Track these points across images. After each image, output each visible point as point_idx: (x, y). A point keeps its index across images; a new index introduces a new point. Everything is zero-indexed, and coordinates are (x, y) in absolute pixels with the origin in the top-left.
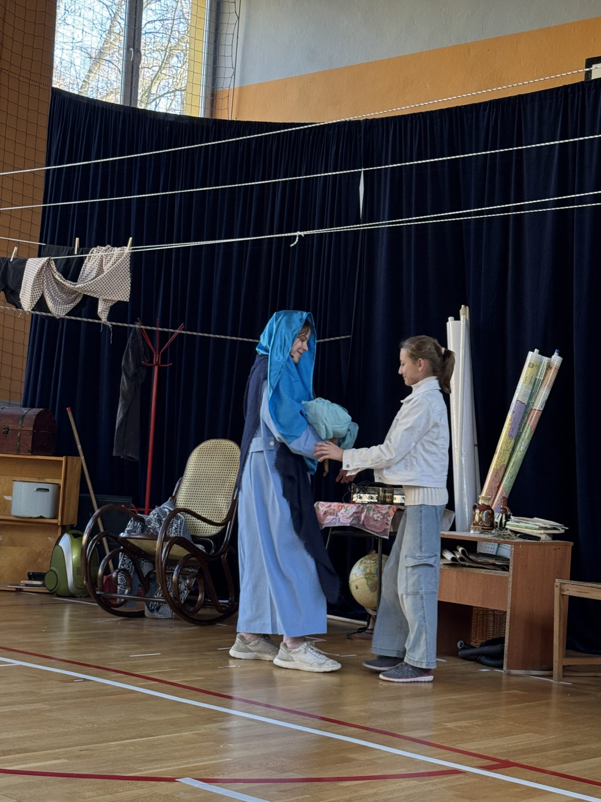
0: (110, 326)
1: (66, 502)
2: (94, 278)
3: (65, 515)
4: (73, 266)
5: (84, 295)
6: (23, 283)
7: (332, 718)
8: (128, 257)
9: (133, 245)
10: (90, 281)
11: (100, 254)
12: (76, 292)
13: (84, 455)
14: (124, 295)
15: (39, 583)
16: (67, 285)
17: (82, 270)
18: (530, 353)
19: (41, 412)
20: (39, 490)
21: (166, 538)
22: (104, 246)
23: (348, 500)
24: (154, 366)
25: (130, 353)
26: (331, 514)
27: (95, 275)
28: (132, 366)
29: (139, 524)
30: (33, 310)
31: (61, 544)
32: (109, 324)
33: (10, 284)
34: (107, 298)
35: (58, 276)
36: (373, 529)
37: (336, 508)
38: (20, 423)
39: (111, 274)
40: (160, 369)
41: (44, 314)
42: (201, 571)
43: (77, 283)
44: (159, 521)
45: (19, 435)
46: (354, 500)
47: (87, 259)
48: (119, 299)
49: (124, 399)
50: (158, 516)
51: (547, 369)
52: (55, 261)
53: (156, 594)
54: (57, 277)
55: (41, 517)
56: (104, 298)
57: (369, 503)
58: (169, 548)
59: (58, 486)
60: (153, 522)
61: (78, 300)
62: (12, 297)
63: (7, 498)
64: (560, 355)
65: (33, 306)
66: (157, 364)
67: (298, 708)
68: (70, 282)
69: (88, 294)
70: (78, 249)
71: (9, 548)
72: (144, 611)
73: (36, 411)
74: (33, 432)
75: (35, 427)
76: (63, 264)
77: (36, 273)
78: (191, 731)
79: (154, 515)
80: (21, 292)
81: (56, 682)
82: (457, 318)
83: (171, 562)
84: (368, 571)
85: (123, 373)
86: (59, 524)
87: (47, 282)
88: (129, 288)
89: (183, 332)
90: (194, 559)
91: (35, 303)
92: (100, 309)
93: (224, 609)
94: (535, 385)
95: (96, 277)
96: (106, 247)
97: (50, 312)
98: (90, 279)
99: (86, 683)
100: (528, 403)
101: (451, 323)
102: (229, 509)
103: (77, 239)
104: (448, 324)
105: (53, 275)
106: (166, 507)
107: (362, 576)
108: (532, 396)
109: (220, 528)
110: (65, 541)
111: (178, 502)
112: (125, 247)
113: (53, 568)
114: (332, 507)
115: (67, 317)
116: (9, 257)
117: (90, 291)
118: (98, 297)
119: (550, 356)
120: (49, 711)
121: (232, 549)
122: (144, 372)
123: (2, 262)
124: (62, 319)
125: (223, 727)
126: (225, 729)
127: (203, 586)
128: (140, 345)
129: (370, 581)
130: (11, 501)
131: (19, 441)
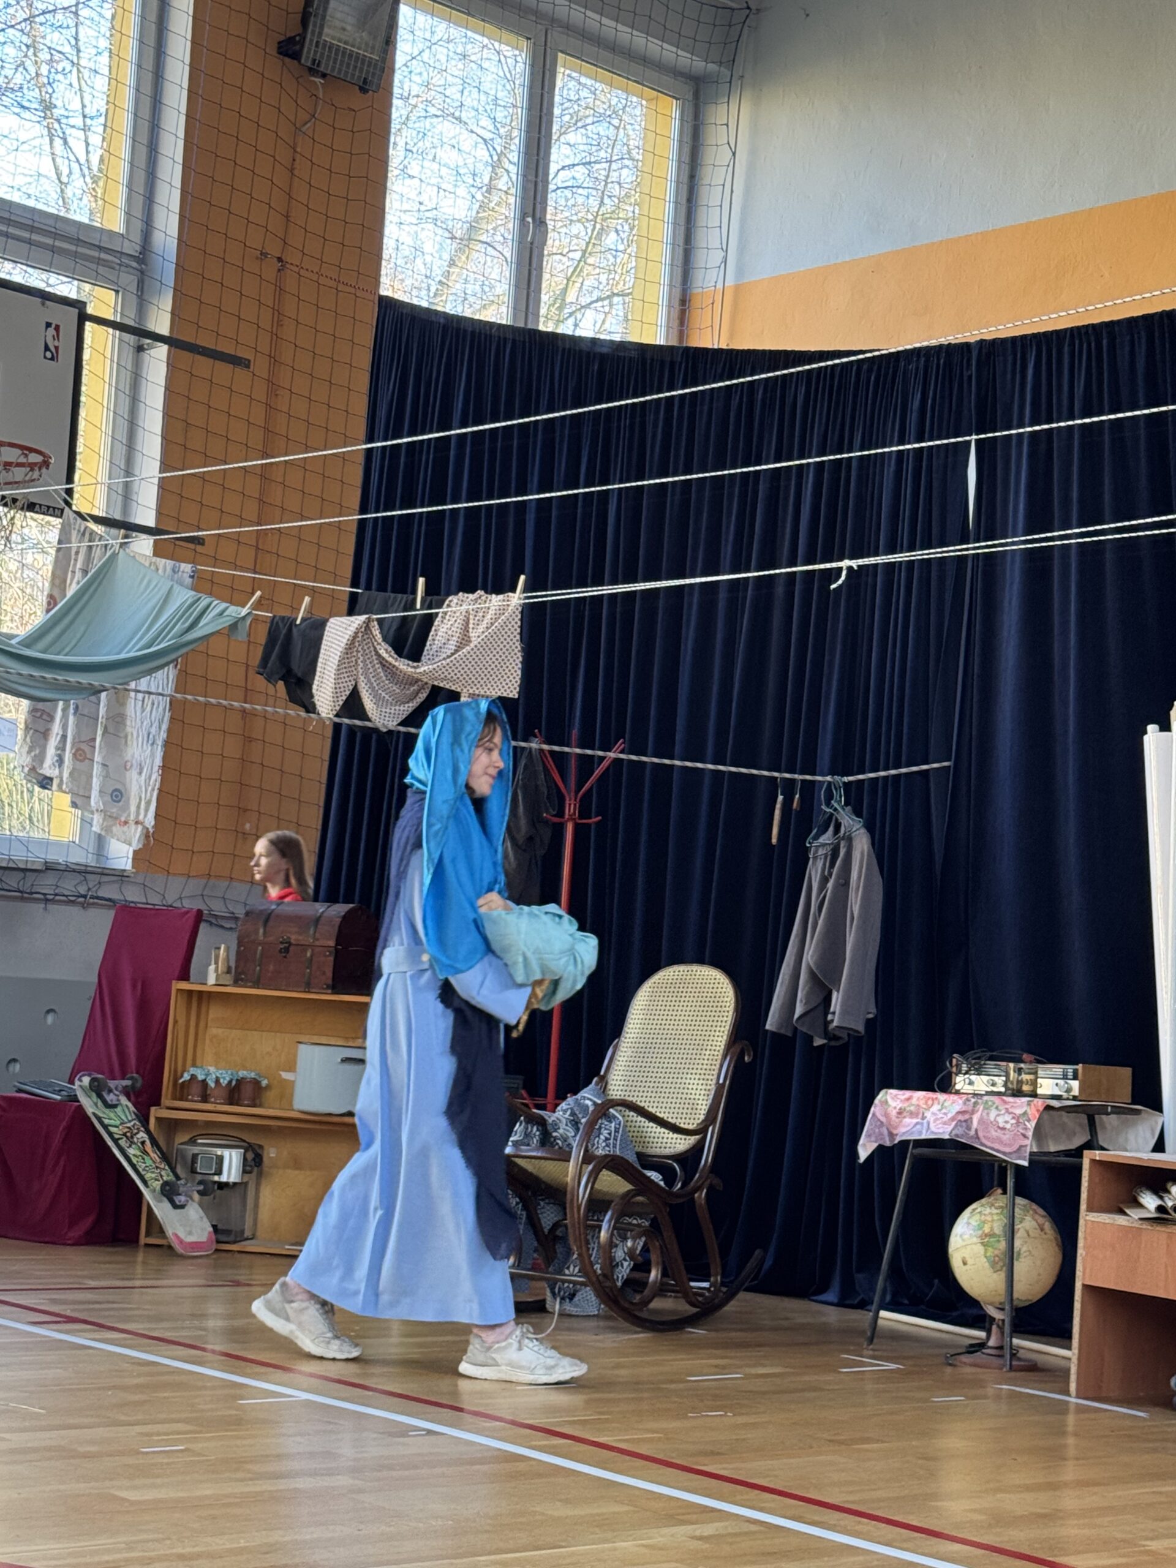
2: (453, 654)
4: (413, 632)
5: (433, 686)
6: (319, 665)
7: (914, 1523)
8: (517, 613)
9: (525, 591)
10: (444, 659)
11: (465, 607)
12: (417, 681)
14: (510, 686)
16: (401, 667)
17: (430, 638)
19: (349, 912)
20: (345, 1060)
21: (588, 1158)
22: (473, 591)
23: (946, 1086)
24: (567, 822)
25: (520, 798)
26: (912, 1114)
27: (454, 648)
28: (522, 821)
29: (535, 1129)
30: (337, 716)
33: (294, 666)
34: (477, 692)
35: (385, 651)
36: (996, 1146)
37: (922, 1103)
38: (312, 931)
39: (486, 645)
40: (577, 828)
41: (358, 722)
42: (654, 1223)
43: (420, 664)
44: (575, 1124)
45: (309, 954)
46: (958, 1087)
47: (439, 619)
48: (499, 694)
50: (573, 1114)
52: (380, 622)
53: (568, 1268)
54: (382, 652)
56: (471, 691)
57: (988, 1093)
58: (594, 1175)
60: (562, 1126)
61: (423, 696)
62: (299, 692)
63: (285, 1075)
65: (338, 708)
66: (571, 819)
67: (848, 1502)
68: (407, 661)
69: (441, 685)
70: (422, 598)
71: (289, 1171)
72: (544, 1301)
73: (340, 909)
74: (337, 951)
75: (340, 938)
76: (394, 627)
77: (343, 645)
78: (634, 1540)
79: (565, 1111)
80: (316, 682)
81: (375, 1435)
82: (1165, 727)
83: (598, 1204)
84: (987, 1229)
87: (364, 662)
88: (519, 672)
89: (622, 756)
90: (640, 1199)
91: (341, 703)
93: (700, 1299)
95: (456, 651)
96: (476, 595)
97: (369, 720)
98: (444, 656)
99: (433, 1438)
101: (1152, 737)
102: (710, 1101)
103: (421, 581)
104: (1146, 738)
105: (375, 649)
106: (588, 1096)
107: (975, 1240)
109: (692, 1140)
111: (612, 1088)
112: (511, 594)
114: (914, 1101)
115: (402, 729)
116: (294, 616)
117: (445, 679)
118: (459, 690)
120: (362, 1491)
121: (717, 1181)
122: (547, 834)
123: (281, 625)
124: (390, 732)
125: (698, 1533)
126: (701, 1538)
127: (659, 1252)
128: (539, 783)
129: (990, 1249)
130: (293, 1082)
131: (309, 967)
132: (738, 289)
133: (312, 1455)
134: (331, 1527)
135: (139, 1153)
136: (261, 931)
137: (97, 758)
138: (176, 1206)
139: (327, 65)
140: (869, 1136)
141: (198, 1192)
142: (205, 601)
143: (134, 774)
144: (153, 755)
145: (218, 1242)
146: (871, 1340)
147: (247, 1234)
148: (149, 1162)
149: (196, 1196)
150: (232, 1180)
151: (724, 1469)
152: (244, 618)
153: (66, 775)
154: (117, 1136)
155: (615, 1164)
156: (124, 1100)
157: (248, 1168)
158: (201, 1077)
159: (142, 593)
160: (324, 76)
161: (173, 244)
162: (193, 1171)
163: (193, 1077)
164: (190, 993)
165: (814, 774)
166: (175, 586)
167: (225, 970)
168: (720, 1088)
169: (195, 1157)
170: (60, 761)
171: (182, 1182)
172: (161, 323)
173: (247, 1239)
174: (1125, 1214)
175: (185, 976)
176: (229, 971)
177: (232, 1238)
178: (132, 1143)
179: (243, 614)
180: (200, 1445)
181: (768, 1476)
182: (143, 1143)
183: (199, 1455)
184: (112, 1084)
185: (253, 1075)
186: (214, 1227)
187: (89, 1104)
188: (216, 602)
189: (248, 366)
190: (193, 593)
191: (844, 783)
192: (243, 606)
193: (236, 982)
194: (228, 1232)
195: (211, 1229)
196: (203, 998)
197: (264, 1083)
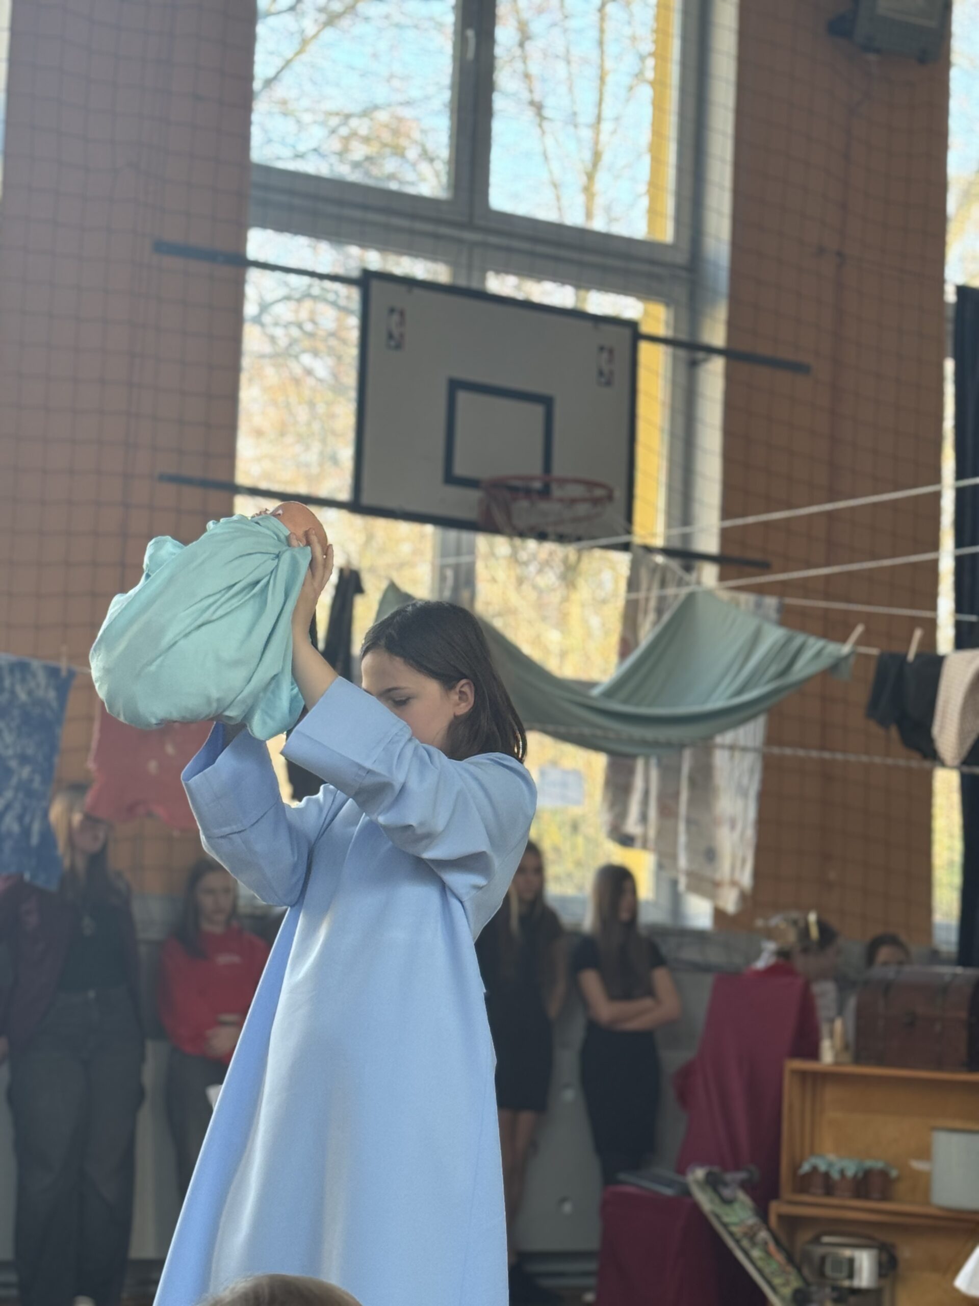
6: (937, 706)
33: (909, 707)
38: (938, 1002)
45: (938, 1028)
62: (914, 736)
63: (917, 1164)
65: (965, 753)
71: (926, 1274)
74: (969, 1023)
75: (971, 1012)
77: (965, 683)
80: (936, 724)
91: (966, 749)
116: (903, 652)
123: (889, 661)
130: (930, 1173)
131: (940, 1042)
135: (763, 1256)
136: (881, 1003)
137: (682, 812)
139: (882, 41)
141: (832, 1299)
142: (799, 639)
143: (726, 828)
144: (745, 807)
148: (774, 1266)
150: (865, 1285)
152: (847, 656)
153: (651, 832)
154: (737, 1237)
156: (742, 1196)
157: (883, 1272)
158: (823, 1169)
159: (726, 633)
160: (878, 51)
161: (726, 249)
162: (822, 1274)
163: (815, 1169)
164: (805, 1074)
166: (763, 624)
169: (823, 1259)
170: (644, 818)
171: (813, 1288)
172: (716, 335)
178: (755, 1244)
179: (844, 652)
182: (766, 1244)
184: (729, 1177)
185: (881, 1165)
187: (705, 1201)
188: (812, 640)
189: (809, 372)
190: (783, 630)
192: (843, 643)
193: (858, 1059)
196: (818, 1079)
197: (894, 1173)
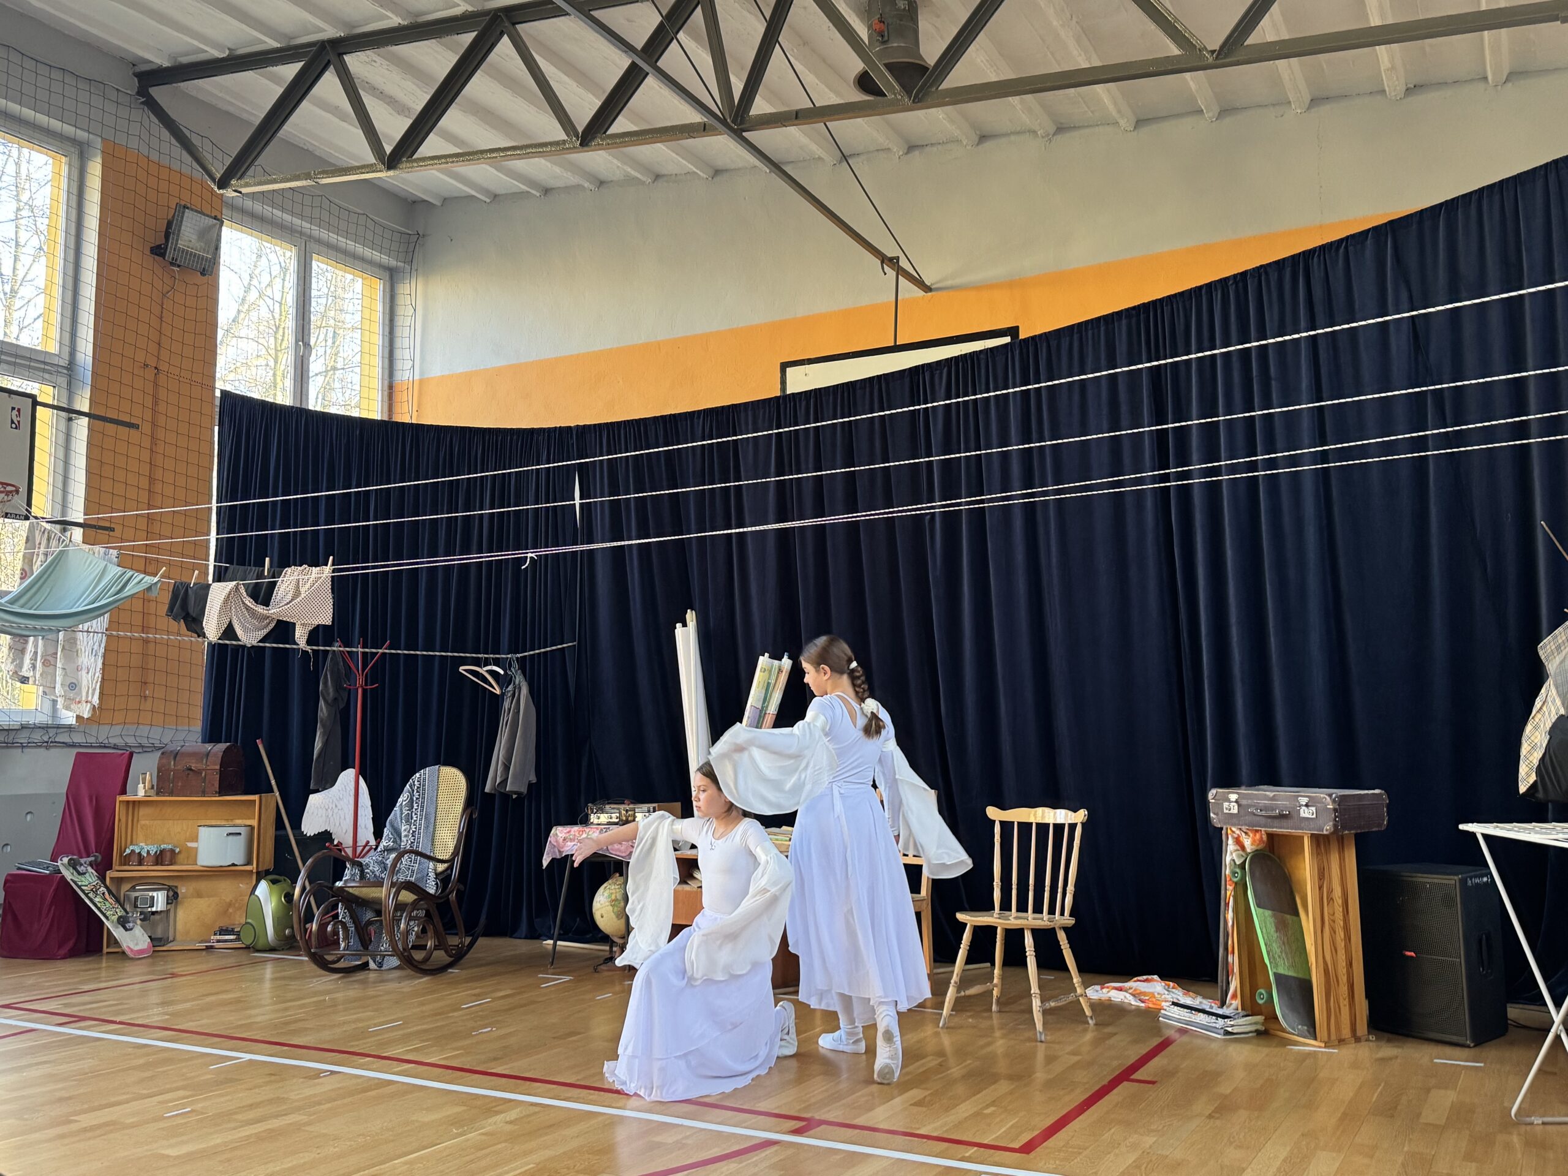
0: (310, 651)
1: (261, 845)
2: (290, 602)
3: (261, 860)
4: (263, 590)
5: (279, 621)
6: (207, 610)
8: (329, 577)
9: (333, 565)
10: (285, 605)
11: (296, 574)
12: (268, 617)
13: (279, 790)
14: (325, 617)
15: (232, 937)
16: (258, 609)
17: (275, 592)
18: (761, 658)
19: (228, 748)
20: (229, 834)
22: (301, 566)
23: (585, 821)
24: (357, 689)
25: (329, 676)
26: (571, 840)
27: (291, 599)
28: (331, 690)
29: (357, 870)
30: (219, 639)
31: (257, 893)
32: (308, 648)
33: (191, 611)
34: (306, 623)
35: (249, 601)
36: (618, 853)
37: (577, 834)
38: (204, 762)
39: (311, 596)
40: (364, 691)
41: (232, 643)
42: (428, 914)
43: (270, 607)
45: (203, 775)
46: (592, 821)
47: (280, 582)
48: (320, 623)
49: (323, 726)
51: (778, 673)
52: (246, 586)
54: (247, 602)
55: (234, 865)
56: (303, 622)
59: (252, 827)
60: (371, 865)
61: (272, 625)
62: (193, 625)
63: (190, 844)
64: (789, 658)
65: (220, 635)
66: (362, 687)
68: (262, 607)
69: (284, 619)
70: (268, 571)
72: (368, 963)
73: (222, 746)
74: (220, 770)
75: (223, 764)
76: (251, 587)
77: (222, 599)
78: (475, 1131)
80: (205, 620)
81: (301, 1080)
82: (685, 625)
83: (400, 907)
84: (613, 897)
85: (321, 698)
86: (255, 871)
87: (236, 608)
88: (332, 610)
89: (387, 651)
90: (422, 902)
91: (222, 632)
92: (297, 634)
94: (768, 689)
95: (293, 601)
96: (303, 567)
97: (240, 641)
98: (285, 602)
100: (762, 707)
101: (679, 629)
102: (455, 842)
103: (268, 559)
104: (676, 631)
105: (242, 601)
107: (607, 904)
108: (766, 699)
109: (446, 865)
110: (263, 889)
112: (324, 567)
113: (249, 921)
114: (572, 833)
115: (261, 644)
116: (188, 582)
117: (286, 616)
118: (295, 622)
119: (780, 659)
120: (309, 1124)
121: (462, 887)
122: (345, 695)
123: (180, 586)
124: (253, 647)
125: (508, 1119)
126: (511, 1122)
127: (432, 931)
128: (340, 667)
129: (616, 908)
130: (196, 849)
131: (204, 782)
132: (421, 381)
133: (270, 1101)
134: (301, 1155)
135: (101, 900)
136: (172, 763)
137: (59, 665)
138: (126, 930)
139: (181, 261)
140: (548, 854)
141: (140, 919)
142: (130, 573)
143: (84, 672)
144: (96, 661)
145: (153, 946)
146: (552, 964)
147: (171, 938)
148: (108, 905)
149: (139, 922)
150: (159, 909)
151: (505, 1069)
152: (156, 583)
153: (38, 676)
154: (87, 892)
155: (409, 886)
156: (90, 869)
157: (170, 901)
158: (137, 851)
159: (87, 569)
160: (179, 266)
161: (90, 360)
162: (136, 906)
163: (133, 851)
164: (128, 802)
165: (499, 654)
166: (108, 564)
167: (150, 787)
168: (460, 834)
169: (136, 898)
170: (34, 667)
171: (130, 914)
172: (83, 404)
173: (171, 941)
174: (688, 884)
175: (124, 792)
176: (152, 787)
177: (162, 943)
178: (97, 894)
179: (155, 581)
180: (200, 1105)
181: (530, 1070)
182: (103, 894)
183: (203, 1113)
184: (82, 861)
185: (170, 847)
186: (150, 937)
187: (68, 874)
188: (136, 574)
189: (138, 428)
190: (120, 568)
191: (517, 658)
192: (155, 575)
193: (158, 794)
194: (160, 939)
195: (149, 940)
196: (136, 804)
197: (177, 850)
